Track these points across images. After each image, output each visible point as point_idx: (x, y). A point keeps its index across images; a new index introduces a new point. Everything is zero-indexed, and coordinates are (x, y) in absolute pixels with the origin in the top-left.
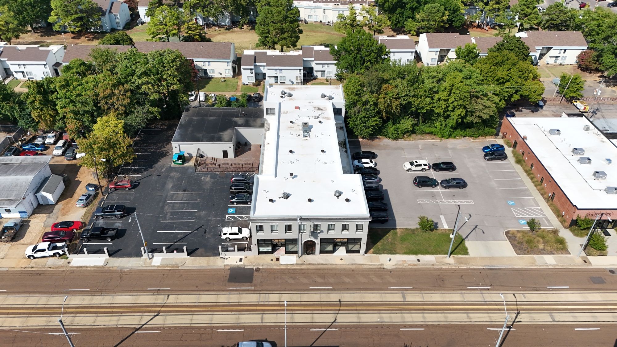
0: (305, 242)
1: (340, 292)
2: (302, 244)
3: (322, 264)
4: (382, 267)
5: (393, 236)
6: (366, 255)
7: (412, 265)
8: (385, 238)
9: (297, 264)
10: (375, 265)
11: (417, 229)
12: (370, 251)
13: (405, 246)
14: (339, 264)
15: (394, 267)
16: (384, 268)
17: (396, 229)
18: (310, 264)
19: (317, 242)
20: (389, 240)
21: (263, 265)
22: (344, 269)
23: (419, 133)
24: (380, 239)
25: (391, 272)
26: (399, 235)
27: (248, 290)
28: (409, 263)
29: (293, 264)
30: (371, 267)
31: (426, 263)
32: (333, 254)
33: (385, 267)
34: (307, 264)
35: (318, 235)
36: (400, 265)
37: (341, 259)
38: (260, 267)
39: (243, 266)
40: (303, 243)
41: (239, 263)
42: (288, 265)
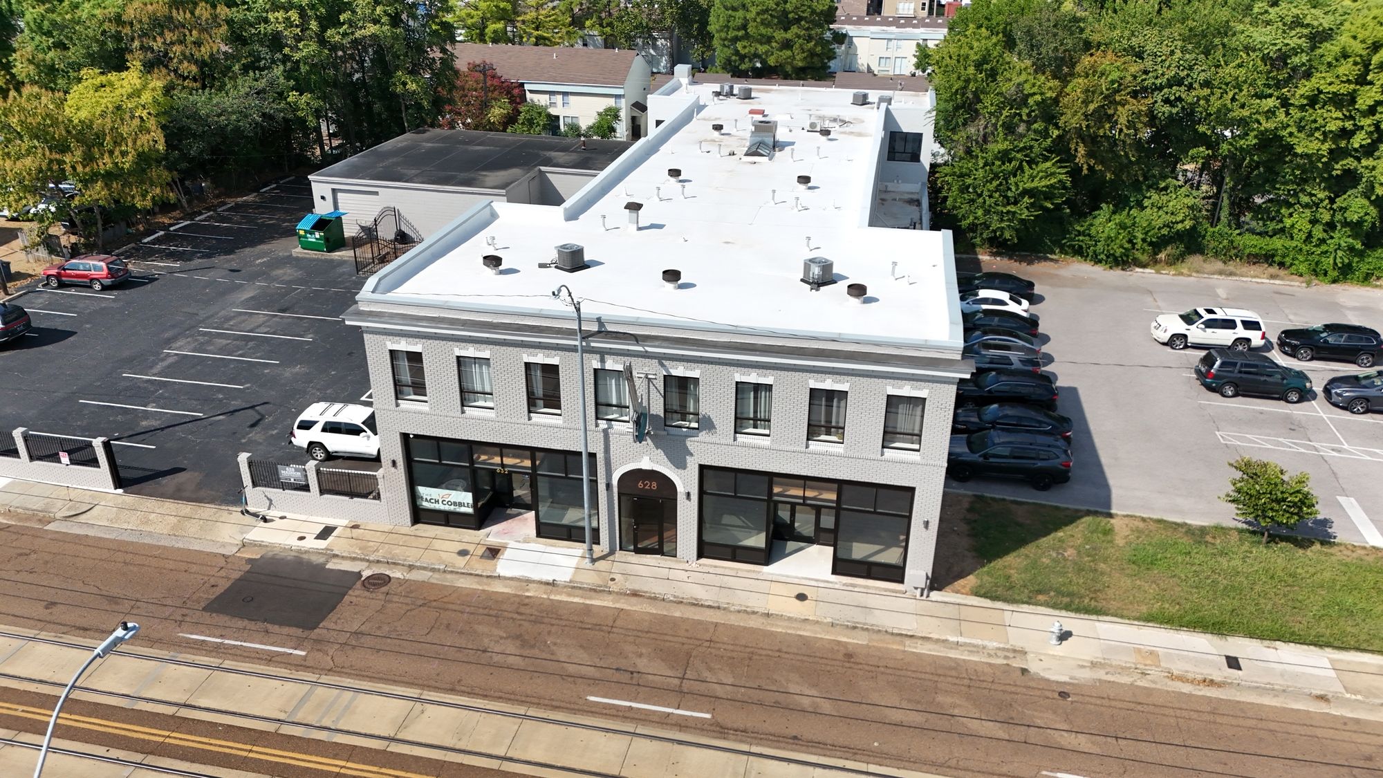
0: (621, 479)
1: (745, 748)
2: (609, 486)
3: (696, 604)
4: (1017, 663)
5: (1087, 540)
6: (935, 595)
7: (1192, 682)
8: (1045, 541)
9: (573, 587)
10: (975, 649)
11: (1221, 530)
12: (961, 582)
13: (1152, 590)
14: (780, 617)
15: (1086, 675)
16: (1024, 671)
17: (1110, 516)
18: (635, 594)
19: (685, 482)
20: (1070, 553)
21: (411, 567)
22: (805, 641)
23: (1216, 255)
24: (1022, 542)
25: (1063, 695)
26: (1120, 541)
27: (270, 659)
28: (1177, 668)
29: (553, 584)
30: (953, 654)
31: (1279, 683)
32: (765, 569)
33: (1034, 667)
34: (622, 594)
35: (691, 444)
36: (1123, 670)
37: (801, 597)
38: (396, 574)
39: (322, 560)
40: (615, 482)
41: (311, 543)
42: (529, 581)
